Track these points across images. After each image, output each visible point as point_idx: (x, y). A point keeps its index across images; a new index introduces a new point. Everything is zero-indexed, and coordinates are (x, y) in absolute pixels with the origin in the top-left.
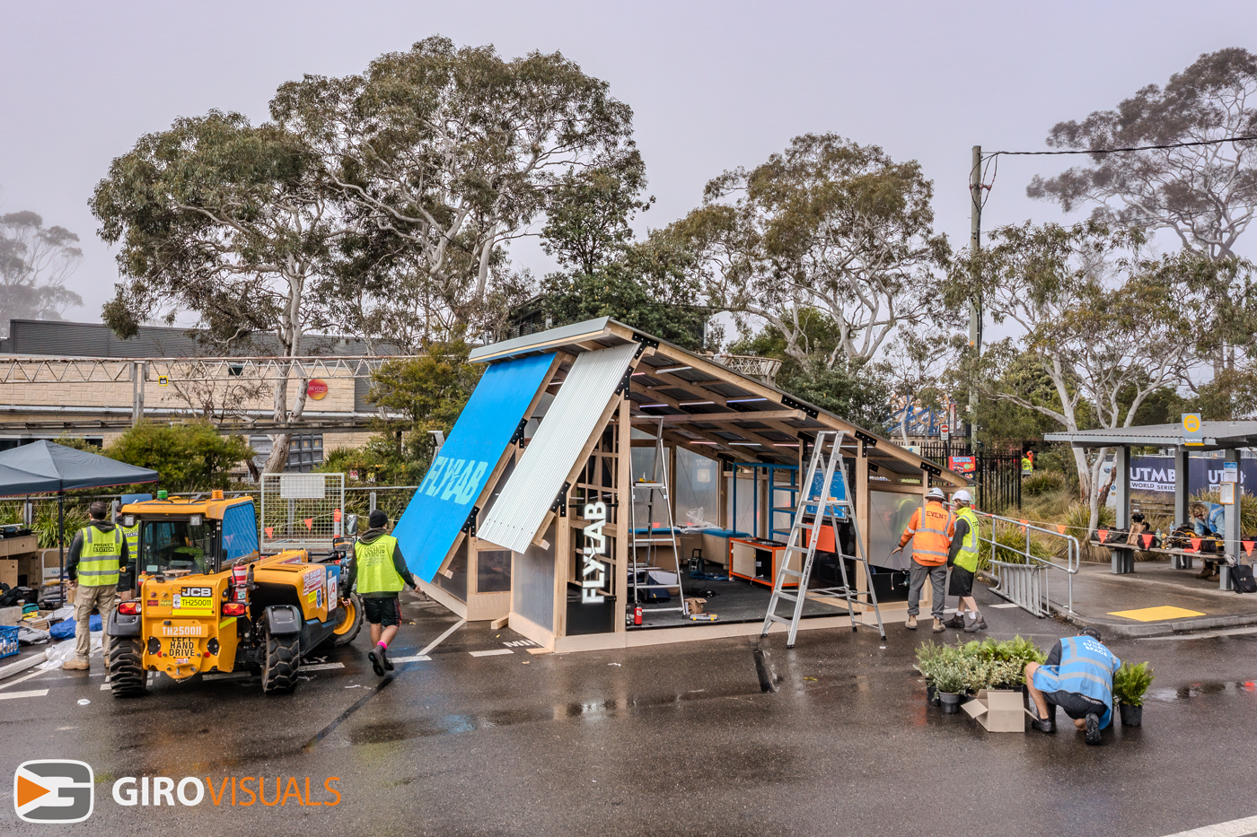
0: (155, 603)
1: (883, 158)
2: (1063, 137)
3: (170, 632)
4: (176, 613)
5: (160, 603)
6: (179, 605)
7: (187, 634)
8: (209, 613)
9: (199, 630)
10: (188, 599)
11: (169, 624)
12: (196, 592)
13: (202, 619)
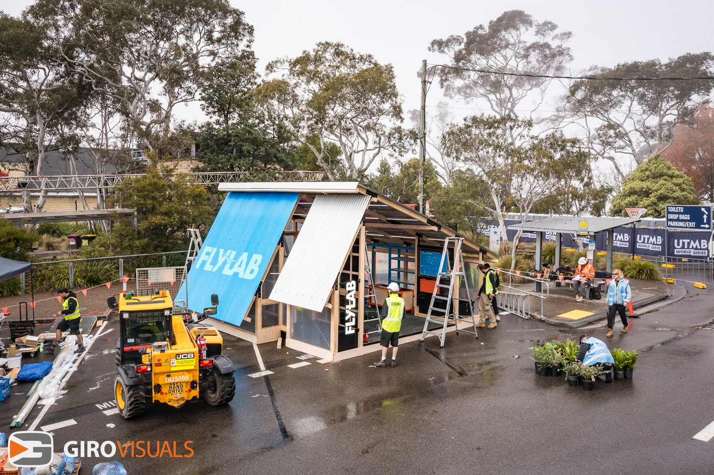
0: (160, 365)
1: (373, 61)
2: (436, 47)
3: (170, 380)
4: (173, 369)
5: (163, 364)
6: (174, 365)
7: (180, 380)
8: (193, 367)
9: (187, 378)
10: (180, 361)
11: (169, 376)
12: (184, 356)
13: (188, 371)
